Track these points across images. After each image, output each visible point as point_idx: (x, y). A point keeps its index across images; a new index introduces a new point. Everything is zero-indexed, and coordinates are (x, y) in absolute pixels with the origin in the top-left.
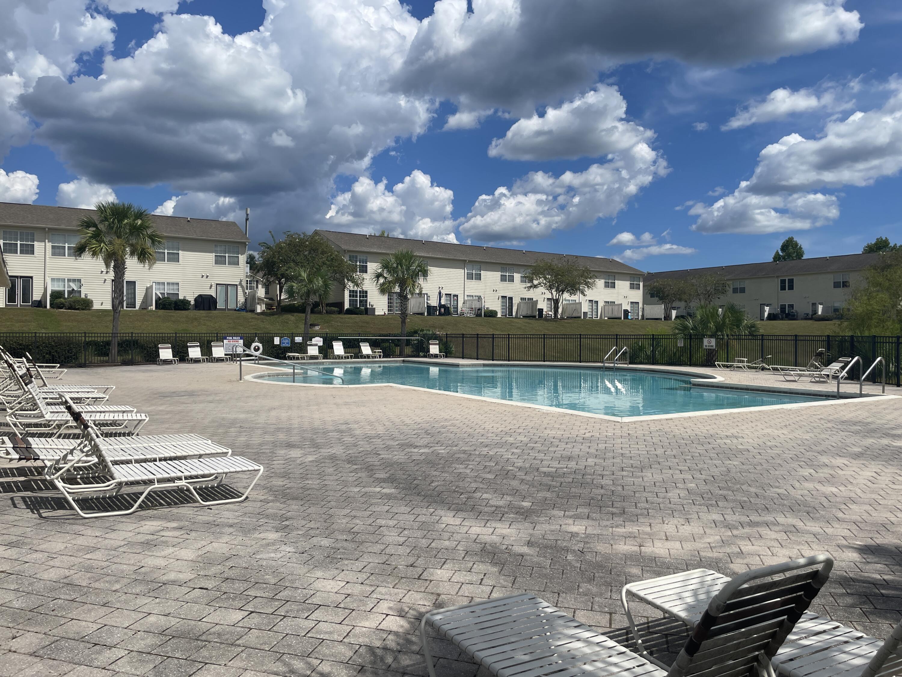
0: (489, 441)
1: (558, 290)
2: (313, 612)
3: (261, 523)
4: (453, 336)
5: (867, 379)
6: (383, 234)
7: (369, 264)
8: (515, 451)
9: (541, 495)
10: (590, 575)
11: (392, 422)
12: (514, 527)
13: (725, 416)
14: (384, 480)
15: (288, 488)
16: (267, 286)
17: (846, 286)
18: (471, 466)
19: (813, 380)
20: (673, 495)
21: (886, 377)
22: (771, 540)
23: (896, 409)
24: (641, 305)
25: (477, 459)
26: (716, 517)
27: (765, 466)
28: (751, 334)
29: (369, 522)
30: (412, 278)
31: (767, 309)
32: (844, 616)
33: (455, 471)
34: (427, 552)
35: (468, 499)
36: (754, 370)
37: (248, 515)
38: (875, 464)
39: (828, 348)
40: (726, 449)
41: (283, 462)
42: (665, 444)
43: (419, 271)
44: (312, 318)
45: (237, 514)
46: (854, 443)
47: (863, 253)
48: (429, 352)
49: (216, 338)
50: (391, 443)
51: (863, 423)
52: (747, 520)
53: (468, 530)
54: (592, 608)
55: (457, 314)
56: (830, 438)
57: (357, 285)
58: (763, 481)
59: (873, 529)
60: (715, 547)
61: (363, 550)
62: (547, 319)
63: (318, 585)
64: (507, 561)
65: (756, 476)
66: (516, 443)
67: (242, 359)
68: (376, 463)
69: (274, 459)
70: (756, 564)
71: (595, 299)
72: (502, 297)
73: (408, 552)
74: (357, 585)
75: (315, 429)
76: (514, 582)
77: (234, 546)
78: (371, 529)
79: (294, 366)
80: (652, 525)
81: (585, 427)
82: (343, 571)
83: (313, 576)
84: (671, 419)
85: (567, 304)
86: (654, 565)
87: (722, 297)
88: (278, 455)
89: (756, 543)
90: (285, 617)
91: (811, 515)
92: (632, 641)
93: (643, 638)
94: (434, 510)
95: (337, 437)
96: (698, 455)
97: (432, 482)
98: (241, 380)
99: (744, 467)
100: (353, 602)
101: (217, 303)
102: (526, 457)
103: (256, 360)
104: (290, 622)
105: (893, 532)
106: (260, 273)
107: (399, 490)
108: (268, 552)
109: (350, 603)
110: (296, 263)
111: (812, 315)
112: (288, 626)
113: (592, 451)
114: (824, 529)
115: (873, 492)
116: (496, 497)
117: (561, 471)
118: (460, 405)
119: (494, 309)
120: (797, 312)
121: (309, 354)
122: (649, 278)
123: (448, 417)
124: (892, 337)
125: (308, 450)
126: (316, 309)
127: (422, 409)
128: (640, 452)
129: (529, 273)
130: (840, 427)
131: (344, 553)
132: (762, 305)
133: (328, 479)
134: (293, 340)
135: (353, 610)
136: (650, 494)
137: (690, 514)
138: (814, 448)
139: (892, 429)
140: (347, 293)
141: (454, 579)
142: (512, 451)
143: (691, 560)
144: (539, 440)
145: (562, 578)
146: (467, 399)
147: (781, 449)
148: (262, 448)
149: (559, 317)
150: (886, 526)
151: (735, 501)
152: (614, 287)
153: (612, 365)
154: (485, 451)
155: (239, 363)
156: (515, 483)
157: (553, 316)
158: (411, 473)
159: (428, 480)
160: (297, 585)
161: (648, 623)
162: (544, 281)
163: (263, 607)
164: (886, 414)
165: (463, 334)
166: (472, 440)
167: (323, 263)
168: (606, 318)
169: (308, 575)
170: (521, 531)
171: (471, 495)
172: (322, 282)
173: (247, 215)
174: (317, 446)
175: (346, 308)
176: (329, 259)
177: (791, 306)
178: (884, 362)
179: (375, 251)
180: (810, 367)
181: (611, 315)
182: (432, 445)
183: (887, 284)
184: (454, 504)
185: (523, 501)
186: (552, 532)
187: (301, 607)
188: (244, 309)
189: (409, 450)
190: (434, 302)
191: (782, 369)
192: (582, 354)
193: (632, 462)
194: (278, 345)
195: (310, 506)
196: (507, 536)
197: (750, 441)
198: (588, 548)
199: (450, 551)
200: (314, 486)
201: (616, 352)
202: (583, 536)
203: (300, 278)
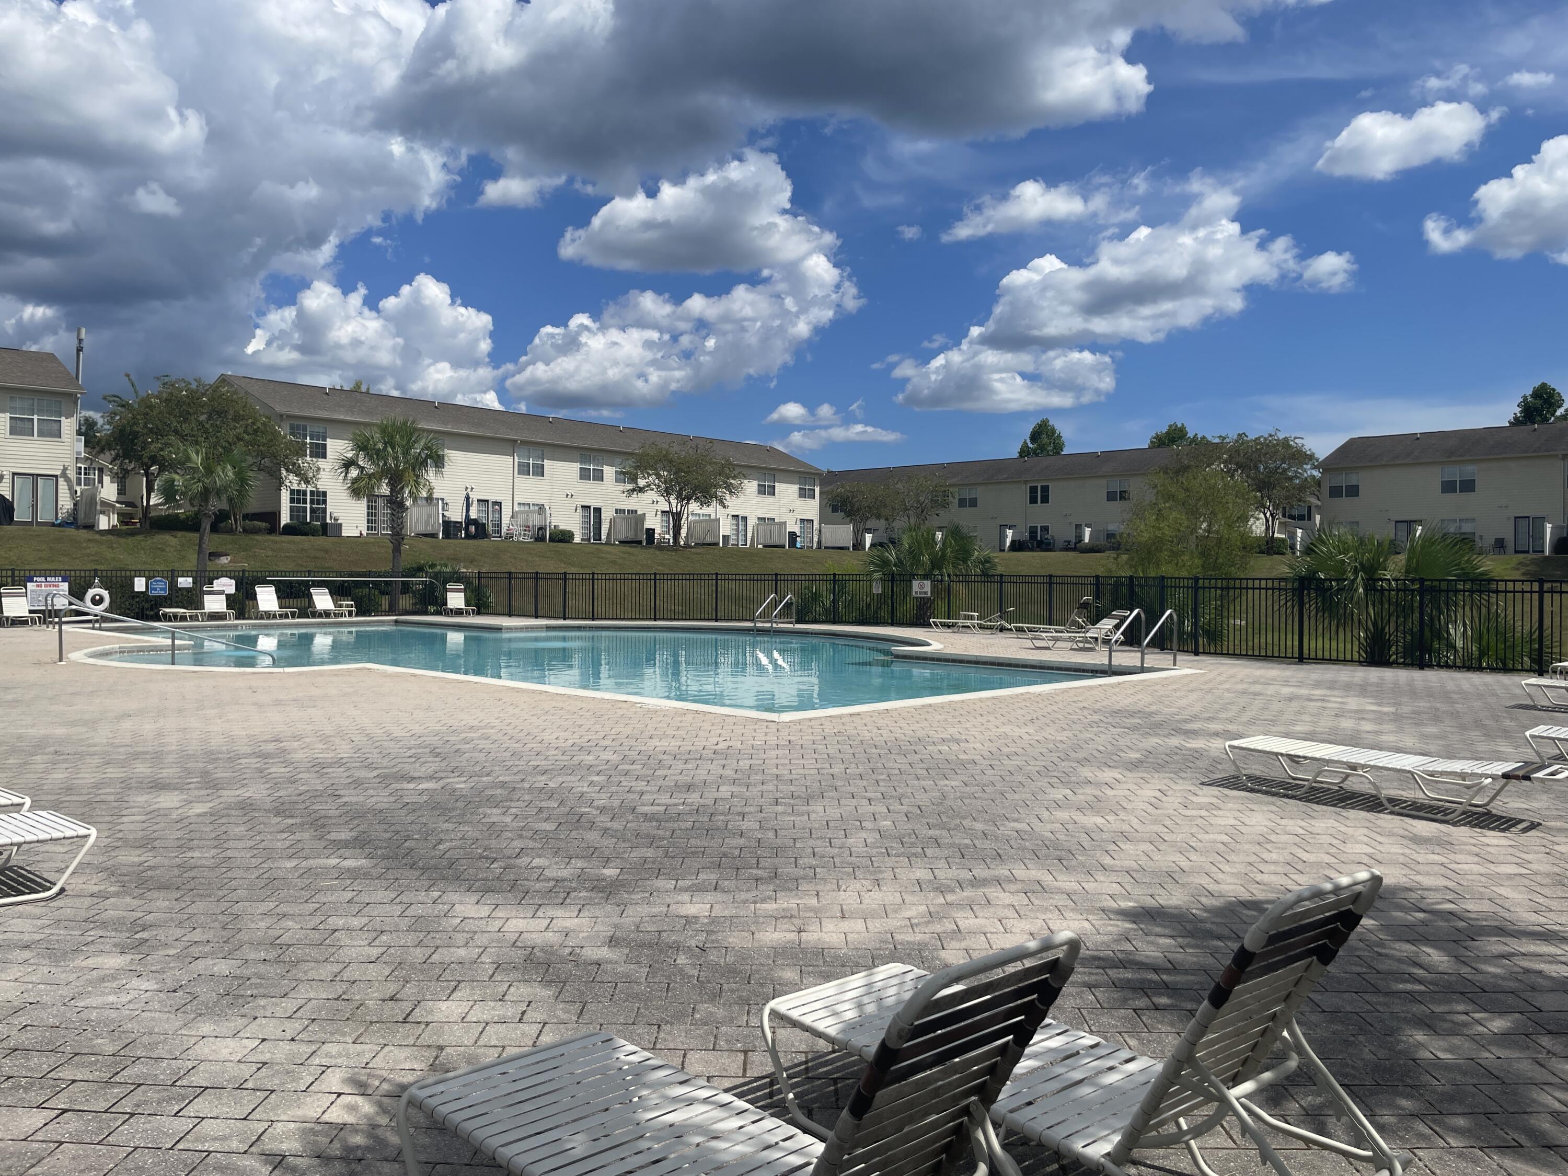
0: (550, 763)
1: (680, 498)
2: (191, 1102)
3: (90, 939)
4: (492, 575)
5: (1152, 644)
6: (359, 387)
7: (330, 443)
8: (596, 778)
9: (636, 854)
10: (714, 989)
11: (367, 735)
12: (587, 914)
13: (942, 706)
14: (346, 844)
15: (151, 868)
16: (121, 479)
17: (1125, 499)
18: (513, 810)
19: (1075, 646)
20: (855, 841)
21: (1179, 642)
22: (1004, 906)
23: (1192, 691)
24: (816, 525)
25: (527, 797)
26: (922, 874)
27: (999, 786)
28: (984, 574)
29: (312, 924)
30: (414, 470)
31: (1009, 533)
32: (1109, 1023)
33: (483, 821)
34: (422, 971)
35: (505, 869)
36: (989, 632)
37: (63, 924)
38: (1159, 777)
39: (1097, 596)
40: (941, 761)
41: (143, 818)
42: (847, 756)
43: (427, 456)
44: (212, 541)
45: (39, 922)
46: (1129, 744)
47: (1149, 448)
48: (446, 604)
49: (9, 580)
50: (363, 774)
51: (1144, 713)
52: (969, 877)
53: (503, 926)
54: (714, 1045)
55: (500, 537)
56: (1096, 738)
57: (307, 482)
58: (995, 811)
59: (1154, 881)
60: (918, 925)
61: (298, 977)
62: (662, 547)
63: (204, 1050)
64: (571, 975)
65: (985, 802)
66: (598, 765)
67: (64, 619)
68: (331, 813)
69: (124, 812)
70: (981, 949)
71: (742, 513)
72: (582, 507)
73: (387, 974)
74: (281, 1043)
75: (211, 753)
76: (582, 1011)
77: (30, 986)
78: (316, 936)
79: (173, 633)
80: (820, 894)
81: (718, 732)
82: (255, 1018)
83: (193, 1033)
84: (859, 714)
85: (695, 522)
86: (821, 963)
87: (942, 512)
88: (132, 804)
89: (981, 914)
90: (132, 1115)
91: (1065, 863)
92: (779, 1097)
93: (797, 1090)
94: (440, 893)
95: (258, 765)
96: (897, 772)
97: (440, 842)
98: (61, 660)
99: (968, 788)
100: (273, 1075)
101: (13, 510)
102: (614, 789)
103: (97, 621)
104: (143, 1124)
105: (1183, 885)
106: (107, 453)
107: (374, 861)
108: (103, 994)
109: (266, 1078)
110: (182, 437)
111: (1075, 544)
112: (139, 1132)
113: (729, 772)
114: (1083, 884)
115: (1155, 822)
116: (556, 863)
117: (673, 811)
118: (500, 700)
119: (568, 528)
120: (1053, 537)
121: (207, 610)
122: (829, 479)
123: (476, 723)
124: (1188, 579)
125: (196, 793)
126: (223, 525)
127: (428, 709)
128: (807, 772)
129: (631, 467)
130: (1110, 720)
131: (257, 986)
132: (1003, 527)
133: (234, 846)
134: (173, 585)
135: (272, 1091)
136: (819, 842)
137: (881, 872)
138: (1073, 755)
139: (1186, 721)
140: (285, 496)
141: (471, 1017)
142: (590, 779)
143: (880, 949)
144: (639, 757)
145: (666, 998)
146: (514, 688)
147: (1024, 758)
148: (100, 792)
149: (682, 543)
150: (1173, 875)
151: (951, 845)
152: (774, 495)
153: (769, 625)
154: (541, 781)
155: (57, 627)
156: (592, 837)
157: (671, 541)
158: (400, 829)
159: (433, 840)
160: (160, 1052)
161: (806, 1062)
162: (657, 481)
163: (88, 1100)
164: (1177, 697)
165: (510, 573)
166: (517, 763)
167: (237, 438)
168: (760, 546)
169: (183, 1032)
170: (599, 920)
171: (512, 861)
172: (234, 473)
173: (80, 341)
174: (211, 784)
175: (283, 523)
176: (250, 430)
177: (1045, 529)
178: (1175, 617)
179: (342, 417)
180: (1070, 625)
181: (768, 542)
182: (442, 775)
183: (1182, 495)
184: (479, 880)
185: (604, 867)
186: (654, 919)
187: (165, 1094)
188: (72, 524)
189: (399, 786)
190: (456, 514)
191: (1030, 630)
192: (719, 607)
193: (792, 788)
194: (142, 592)
195: (195, 899)
196: (574, 931)
197: (978, 746)
198: (713, 942)
199: (467, 966)
200: (204, 862)
201: (775, 604)
202: (706, 921)
203: (189, 465)
